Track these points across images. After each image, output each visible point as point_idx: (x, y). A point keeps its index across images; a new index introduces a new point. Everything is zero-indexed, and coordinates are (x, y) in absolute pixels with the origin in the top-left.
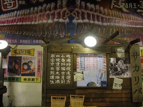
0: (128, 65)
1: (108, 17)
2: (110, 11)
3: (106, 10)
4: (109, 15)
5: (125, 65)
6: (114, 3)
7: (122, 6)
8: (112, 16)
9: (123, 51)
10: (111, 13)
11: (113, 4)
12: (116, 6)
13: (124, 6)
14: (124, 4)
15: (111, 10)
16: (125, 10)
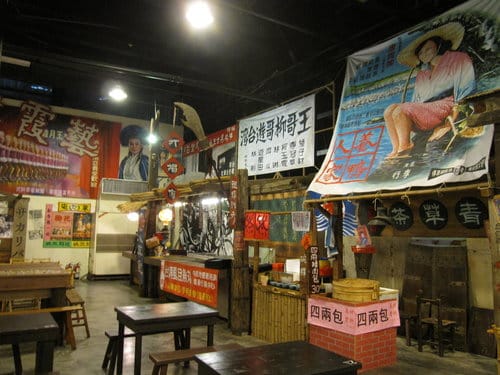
0: (11, 223)
1: (10, 149)
2: (15, 138)
3: (9, 138)
4: (12, 145)
5: (6, 223)
6: (25, 128)
7: (37, 135)
8: (18, 147)
9: (6, 206)
10: (16, 143)
11: (22, 129)
12: (26, 133)
13: (41, 135)
14: (40, 131)
15: (18, 137)
16: (41, 140)
